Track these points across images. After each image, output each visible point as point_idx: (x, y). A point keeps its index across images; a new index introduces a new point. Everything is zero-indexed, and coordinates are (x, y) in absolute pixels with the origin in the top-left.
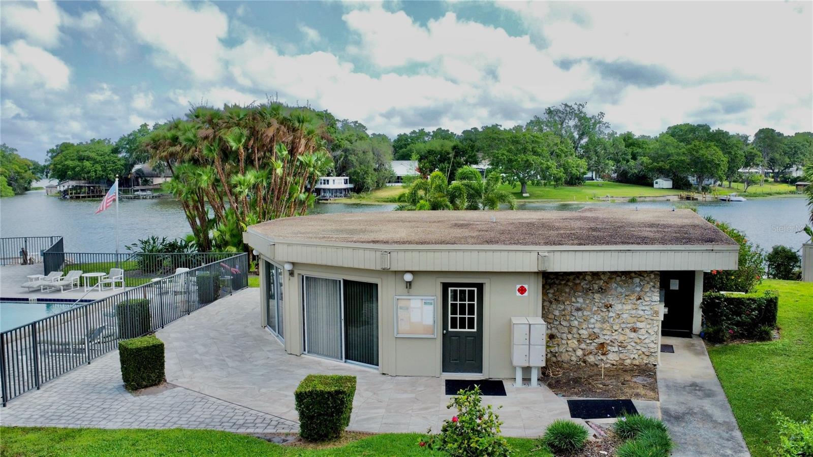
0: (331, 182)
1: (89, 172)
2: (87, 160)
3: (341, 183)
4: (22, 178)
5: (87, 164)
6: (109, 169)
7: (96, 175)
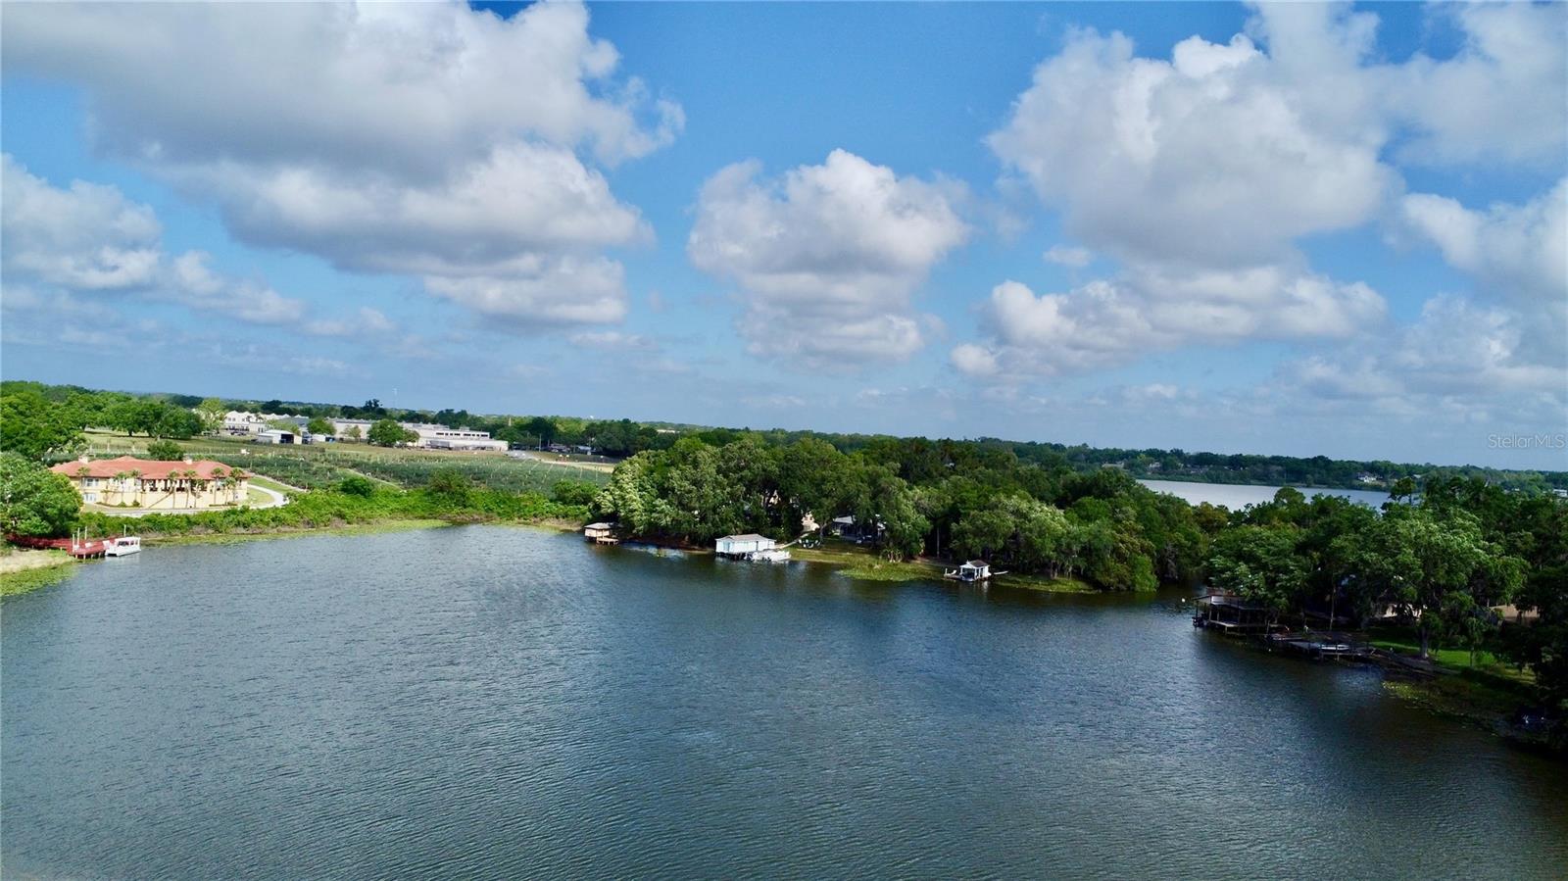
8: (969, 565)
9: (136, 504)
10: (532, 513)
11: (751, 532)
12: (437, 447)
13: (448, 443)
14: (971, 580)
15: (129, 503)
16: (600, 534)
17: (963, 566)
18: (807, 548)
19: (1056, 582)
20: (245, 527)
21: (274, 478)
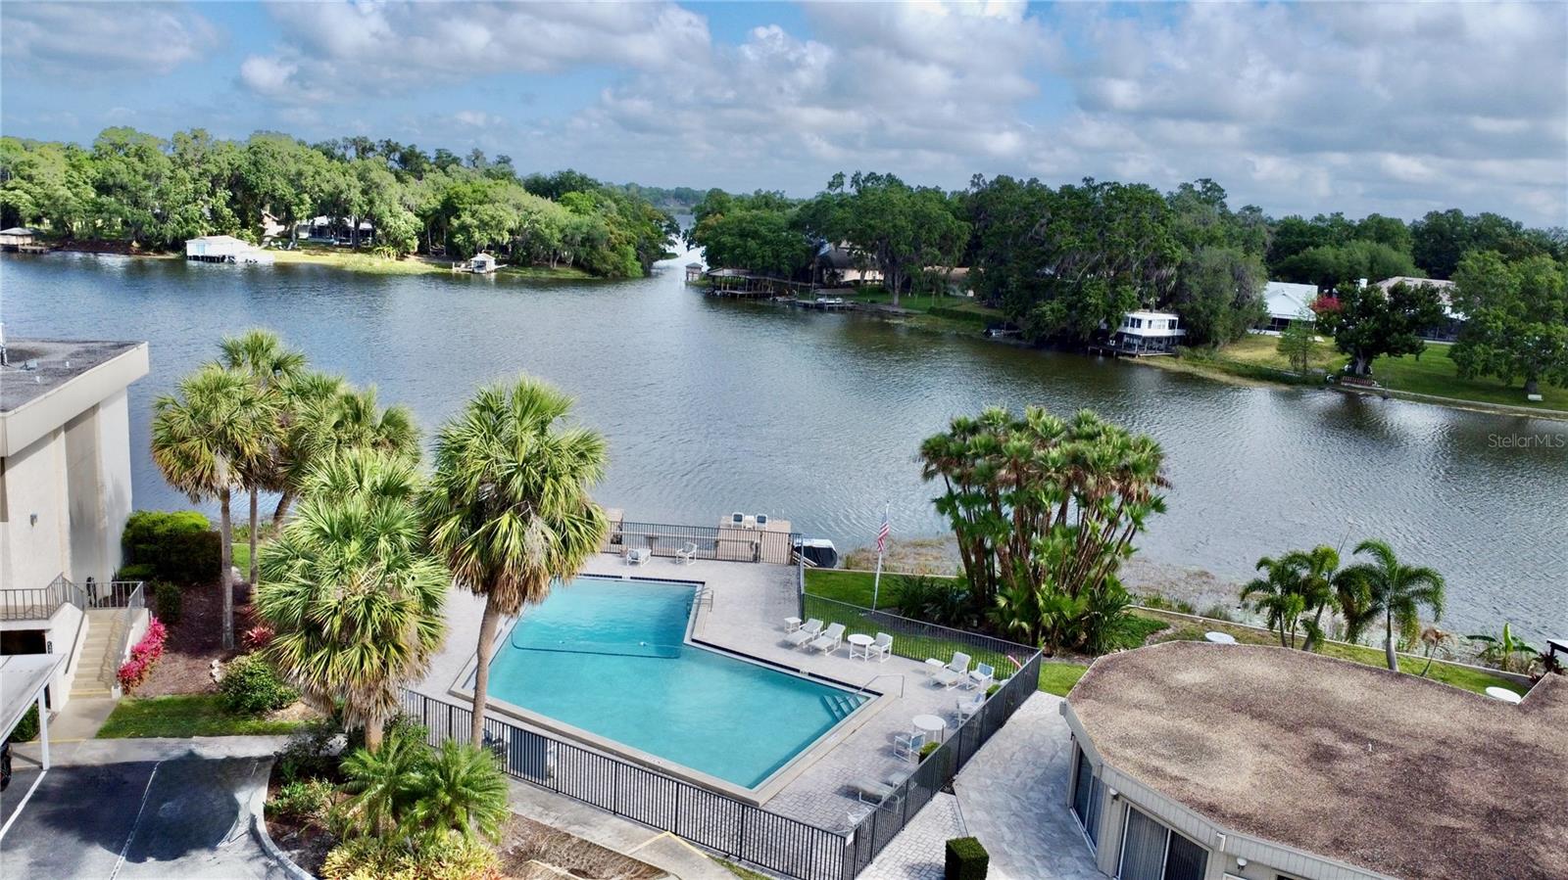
0: (1145, 324)
1: (754, 257)
2: (753, 238)
3: (1164, 326)
4: (654, 248)
5: (752, 244)
6: (784, 255)
7: (763, 263)
8: (480, 258)
14: (483, 272)
17: (473, 259)
19: (559, 271)
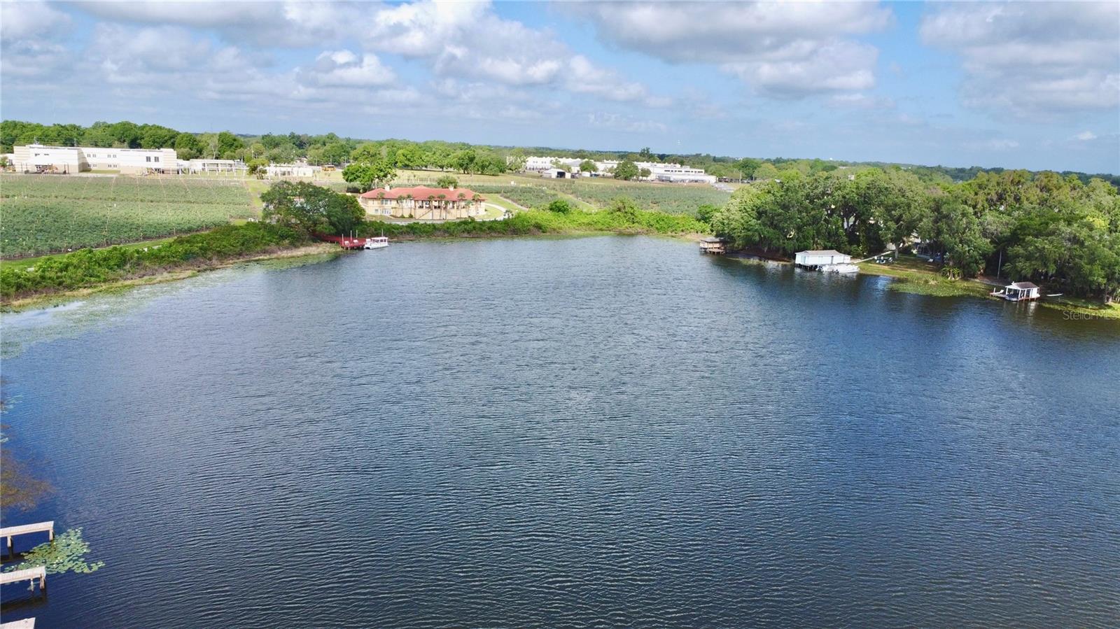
8: (1014, 286)
9: (411, 216)
10: (681, 229)
11: (831, 248)
12: (663, 181)
13: (670, 178)
14: (1015, 299)
15: (406, 215)
16: (711, 246)
17: (1008, 287)
18: (879, 263)
19: (1110, 307)
20: (468, 233)
21: (513, 200)
